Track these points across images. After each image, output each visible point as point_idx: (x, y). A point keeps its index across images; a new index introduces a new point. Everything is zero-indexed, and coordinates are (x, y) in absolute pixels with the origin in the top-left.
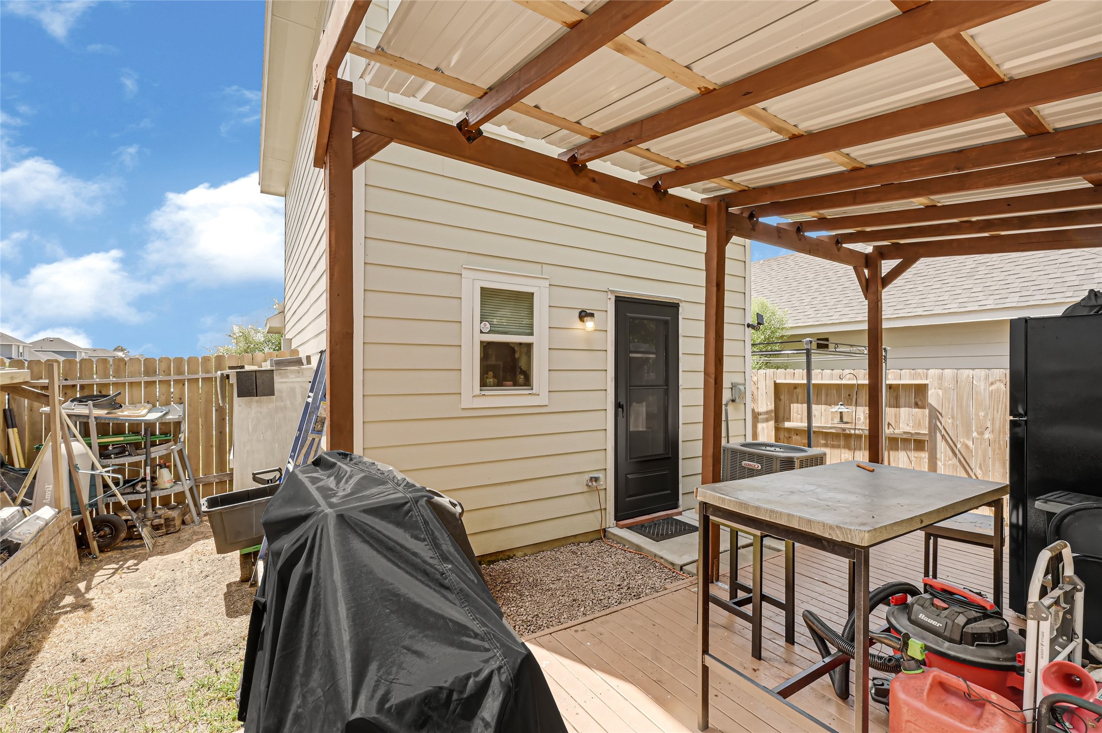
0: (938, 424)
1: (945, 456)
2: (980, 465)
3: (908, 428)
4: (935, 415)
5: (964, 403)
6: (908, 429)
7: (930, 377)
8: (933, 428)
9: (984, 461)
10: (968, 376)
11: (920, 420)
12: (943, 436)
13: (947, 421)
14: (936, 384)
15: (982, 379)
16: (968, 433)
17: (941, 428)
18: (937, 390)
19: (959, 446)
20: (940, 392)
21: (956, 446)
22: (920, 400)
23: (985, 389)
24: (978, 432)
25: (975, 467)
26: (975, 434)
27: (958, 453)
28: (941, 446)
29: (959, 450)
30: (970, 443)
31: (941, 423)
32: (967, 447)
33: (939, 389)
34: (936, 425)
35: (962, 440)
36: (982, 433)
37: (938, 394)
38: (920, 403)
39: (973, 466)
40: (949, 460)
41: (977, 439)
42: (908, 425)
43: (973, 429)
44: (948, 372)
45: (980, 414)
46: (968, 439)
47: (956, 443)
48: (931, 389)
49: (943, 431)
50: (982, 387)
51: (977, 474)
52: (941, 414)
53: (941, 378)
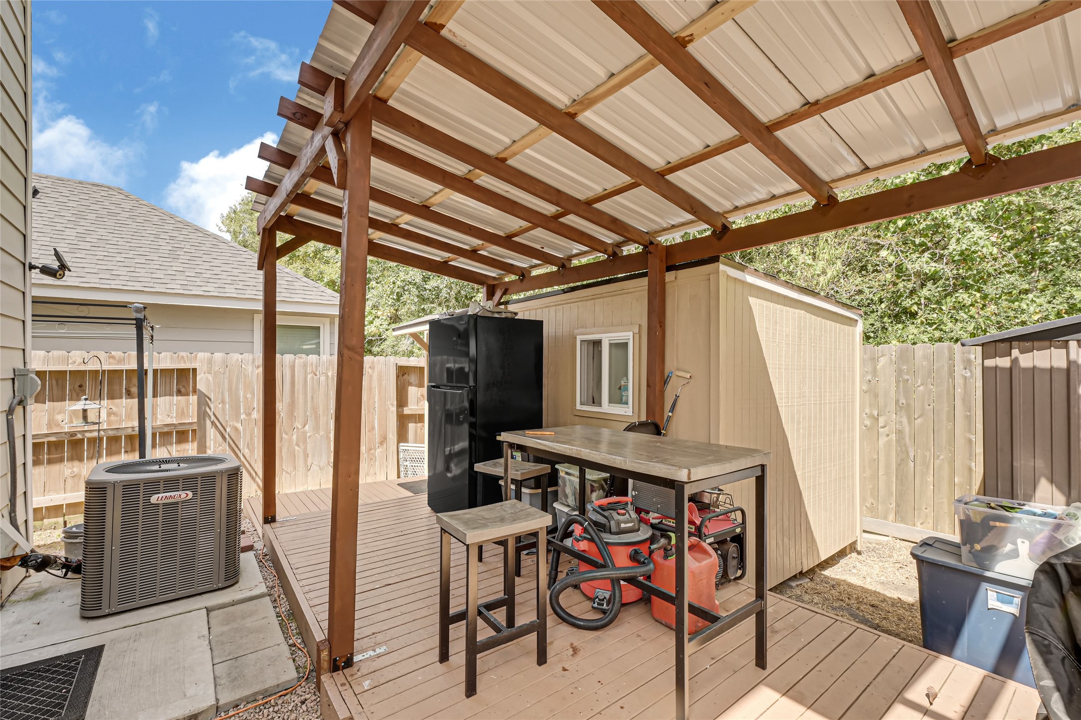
0: (208, 410)
1: (215, 443)
2: (248, 444)
3: (169, 419)
4: (204, 401)
5: (234, 387)
6: (169, 421)
7: (199, 360)
8: (202, 415)
9: (251, 439)
10: (238, 360)
11: (183, 409)
12: (213, 423)
13: (215, 407)
14: (205, 368)
15: (250, 362)
16: (238, 414)
17: (211, 414)
18: (206, 374)
19: (228, 430)
20: (210, 377)
21: (225, 430)
22: (184, 386)
23: (252, 372)
24: (246, 414)
25: (244, 447)
26: (243, 416)
27: (227, 437)
28: (211, 433)
29: (228, 434)
30: (239, 426)
31: (210, 409)
32: (236, 429)
33: (208, 373)
34: (205, 412)
35: (231, 424)
36: (249, 415)
37: (207, 379)
38: (183, 390)
39: (241, 448)
40: (219, 445)
41: (245, 420)
42: (169, 416)
43: (242, 411)
44: (218, 356)
45: (248, 396)
46: (237, 422)
47: (226, 427)
48: (199, 374)
49: (213, 418)
50: (250, 370)
51: (244, 454)
52: (210, 400)
53: (210, 362)
